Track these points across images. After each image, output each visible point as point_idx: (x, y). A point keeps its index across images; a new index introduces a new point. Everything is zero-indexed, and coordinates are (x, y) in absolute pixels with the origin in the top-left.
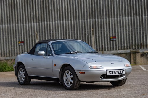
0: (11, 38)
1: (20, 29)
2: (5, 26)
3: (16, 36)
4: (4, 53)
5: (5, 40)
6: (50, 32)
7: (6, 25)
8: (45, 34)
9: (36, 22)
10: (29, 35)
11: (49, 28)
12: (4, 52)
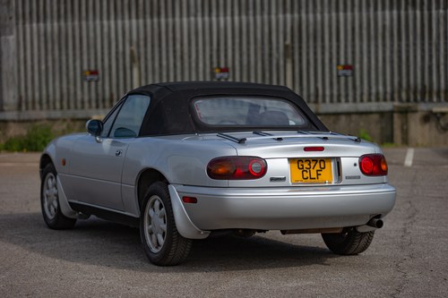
0: (67, 60)
1: (92, 34)
2: (52, 27)
3: (81, 54)
4: (48, 101)
5: (50, 64)
6: (174, 45)
7: (56, 24)
8: (160, 52)
9: (137, 17)
10: (117, 53)
11: (171, 35)
12: (48, 96)
